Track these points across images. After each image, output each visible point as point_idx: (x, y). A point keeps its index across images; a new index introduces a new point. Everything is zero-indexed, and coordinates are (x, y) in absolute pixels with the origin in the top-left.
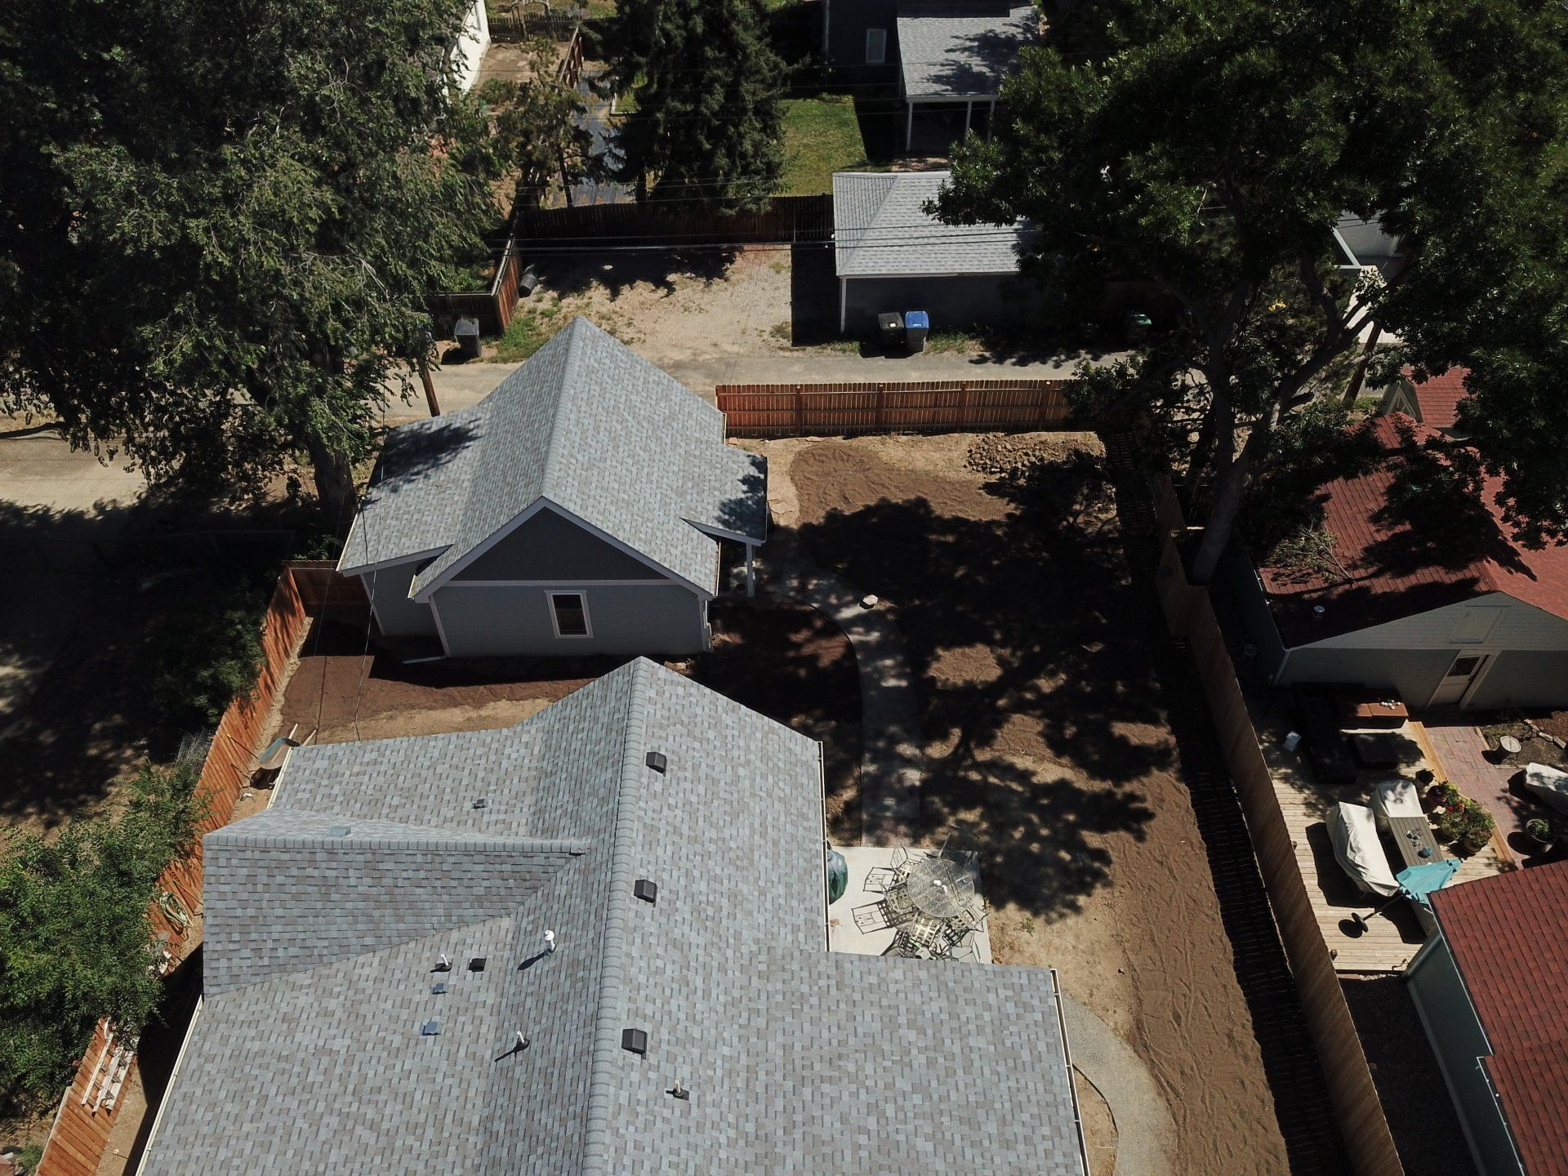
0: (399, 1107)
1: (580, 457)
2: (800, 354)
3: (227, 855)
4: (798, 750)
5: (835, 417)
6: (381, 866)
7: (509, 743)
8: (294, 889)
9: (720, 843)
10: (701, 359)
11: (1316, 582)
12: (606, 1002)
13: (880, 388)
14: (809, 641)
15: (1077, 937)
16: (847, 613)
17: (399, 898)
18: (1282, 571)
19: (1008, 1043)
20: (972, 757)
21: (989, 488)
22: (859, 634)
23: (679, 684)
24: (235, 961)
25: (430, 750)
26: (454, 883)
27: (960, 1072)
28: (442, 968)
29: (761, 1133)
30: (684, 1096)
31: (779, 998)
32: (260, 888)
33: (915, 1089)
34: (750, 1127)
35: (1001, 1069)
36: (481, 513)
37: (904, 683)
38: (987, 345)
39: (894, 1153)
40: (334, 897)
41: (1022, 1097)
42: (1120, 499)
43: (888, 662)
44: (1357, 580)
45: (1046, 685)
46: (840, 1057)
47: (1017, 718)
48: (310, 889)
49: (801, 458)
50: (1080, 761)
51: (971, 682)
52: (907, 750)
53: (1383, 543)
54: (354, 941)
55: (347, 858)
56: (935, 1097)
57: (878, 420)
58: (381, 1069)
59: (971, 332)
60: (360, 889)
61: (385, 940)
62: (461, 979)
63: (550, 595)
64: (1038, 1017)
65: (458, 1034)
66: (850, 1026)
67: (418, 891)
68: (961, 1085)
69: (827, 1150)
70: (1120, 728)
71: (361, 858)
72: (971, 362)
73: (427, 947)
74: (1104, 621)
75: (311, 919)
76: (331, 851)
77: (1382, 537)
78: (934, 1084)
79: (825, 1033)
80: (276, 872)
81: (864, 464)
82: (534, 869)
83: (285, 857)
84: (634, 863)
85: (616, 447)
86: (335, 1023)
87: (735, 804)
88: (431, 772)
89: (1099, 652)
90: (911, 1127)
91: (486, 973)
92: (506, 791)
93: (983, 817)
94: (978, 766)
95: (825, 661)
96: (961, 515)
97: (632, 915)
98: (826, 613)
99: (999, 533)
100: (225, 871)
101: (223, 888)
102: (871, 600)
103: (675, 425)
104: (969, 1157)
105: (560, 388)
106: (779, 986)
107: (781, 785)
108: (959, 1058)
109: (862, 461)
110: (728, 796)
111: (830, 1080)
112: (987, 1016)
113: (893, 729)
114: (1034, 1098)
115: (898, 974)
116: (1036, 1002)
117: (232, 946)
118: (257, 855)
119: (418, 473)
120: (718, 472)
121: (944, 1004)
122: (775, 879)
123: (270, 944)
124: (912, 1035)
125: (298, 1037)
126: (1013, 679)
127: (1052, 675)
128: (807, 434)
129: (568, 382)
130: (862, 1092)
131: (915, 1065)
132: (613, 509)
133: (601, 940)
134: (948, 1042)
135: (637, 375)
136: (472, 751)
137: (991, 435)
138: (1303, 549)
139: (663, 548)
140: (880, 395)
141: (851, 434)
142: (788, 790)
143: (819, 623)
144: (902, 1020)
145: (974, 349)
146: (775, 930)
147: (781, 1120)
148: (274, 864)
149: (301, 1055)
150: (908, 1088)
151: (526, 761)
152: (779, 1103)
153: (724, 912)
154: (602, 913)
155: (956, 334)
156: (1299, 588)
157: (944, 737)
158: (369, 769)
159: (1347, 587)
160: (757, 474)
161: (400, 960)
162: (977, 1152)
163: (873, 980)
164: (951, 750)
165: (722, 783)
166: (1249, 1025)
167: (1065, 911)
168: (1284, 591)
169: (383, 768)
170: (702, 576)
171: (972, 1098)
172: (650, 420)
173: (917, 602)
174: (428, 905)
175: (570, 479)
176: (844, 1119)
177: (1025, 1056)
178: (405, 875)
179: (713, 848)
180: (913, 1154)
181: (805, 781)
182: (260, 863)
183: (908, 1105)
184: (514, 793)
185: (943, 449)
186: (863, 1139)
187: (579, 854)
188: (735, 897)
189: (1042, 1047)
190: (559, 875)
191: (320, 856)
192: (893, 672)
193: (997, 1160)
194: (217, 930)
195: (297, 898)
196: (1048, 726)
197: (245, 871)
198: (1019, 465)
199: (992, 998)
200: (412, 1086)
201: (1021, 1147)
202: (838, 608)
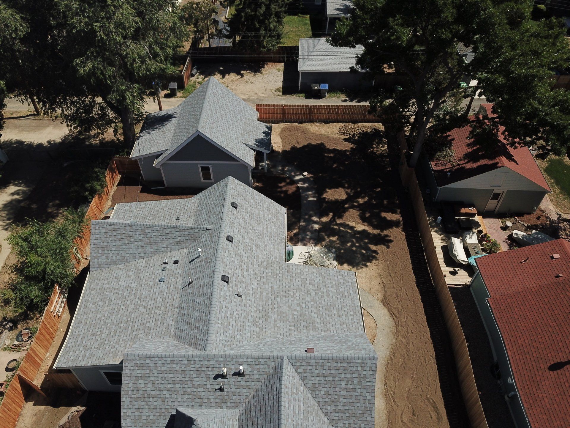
1: (210, 120)
2: (285, 97)
3: (99, 226)
4: (279, 209)
5: (295, 117)
6: (147, 231)
7: (187, 203)
8: (119, 237)
9: (253, 231)
10: (251, 98)
11: (449, 166)
12: (217, 267)
13: (311, 106)
14: (285, 186)
15: (366, 274)
16: (297, 178)
17: (152, 241)
18: (438, 162)
19: (341, 290)
20: (336, 222)
21: (345, 140)
22: (301, 184)
23: (242, 185)
24: (100, 260)
25: (162, 204)
26: (169, 237)
27: (326, 297)
28: (165, 263)
29: (264, 309)
30: (240, 296)
31: (270, 274)
32: (108, 236)
33: (311, 301)
34: (261, 308)
35: (338, 296)
36: (177, 139)
37: (315, 199)
38: (348, 96)
39: (305, 317)
40: (132, 240)
41: (345, 304)
42: (388, 144)
43: (310, 193)
44: (461, 164)
45: (361, 201)
46: (288, 291)
47: (351, 210)
48: (124, 237)
49: (283, 130)
50: (370, 224)
51: (337, 199)
52: (314, 219)
53: (470, 152)
54: (137, 254)
55: (136, 228)
56: (318, 303)
57: (310, 118)
58: (147, 292)
59: (342, 92)
60: (140, 238)
61: (147, 255)
62: (171, 266)
63: (200, 166)
64: (350, 284)
65: (170, 281)
66: (292, 283)
67: (158, 239)
68: (326, 300)
69: (284, 315)
70: (384, 214)
71: (140, 228)
72: (342, 101)
73: (160, 257)
74: (381, 181)
75: (124, 247)
76: (131, 226)
77: (470, 150)
78: (317, 299)
79: (284, 284)
80: (114, 232)
81: (304, 132)
82: (195, 234)
83: (117, 227)
84: (226, 231)
85: (222, 118)
86: (132, 279)
87: (258, 221)
88: (162, 210)
89: (379, 191)
90: (310, 310)
91: (179, 265)
92: (186, 215)
93: (338, 239)
94: (337, 224)
95: (290, 192)
96: (336, 148)
97: (225, 244)
98: (291, 178)
99: (348, 153)
100: (98, 231)
101: (97, 236)
102: (305, 173)
103: (242, 114)
104: (328, 319)
105: (204, 98)
106: (270, 271)
107: (273, 218)
108: (325, 293)
109: (304, 131)
110: (256, 218)
111: (286, 297)
112: (334, 283)
113: (311, 212)
114: (348, 305)
115: (307, 270)
116: (349, 280)
117: (99, 255)
118: (108, 227)
119: (156, 128)
120: (255, 129)
121: (321, 278)
122: (270, 243)
123: (111, 254)
124: (311, 286)
125: (120, 283)
126: (350, 199)
127: (363, 198)
128: (286, 122)
129: (207, 96)
130: (295, 300)
131: (312, 294)
132: (220, 137)
133: (215, 251)
134: (322, 289)
135: (230, 97)
136: (175, 205)
137: (347, 124)
138: (445, 155)
139: (237, 151)
140: (311, 109)
141: (300, 123)
142: (275, 220)
143: (288, 181)
144: (308, 282)
145: (343, 97)
146: (269, 257)
147: (270, 306)
148: (113, 229)
149: (122, 288)
150: (309, 300)
151: (193, 208)
152: (270, 302)
153: (254, 249)
154: (216, 244)
155: (337, 92)
156: (443, 168)
157: (327, 215)
158: (142, 209)
159: (458, 167)
160: (268, 131)
161: (152, 261)
162: (330, 318)
163: (299, 271)
164: (329, 219)
165: (255, 215)
166: (420, 298)
167: (363, 266)
168: (438, 169)
169: (147, 209)
170: (249, 161)
171: (329, 304)
172: (234, 111)
173: (320, 175)
174: (161, 244)
175: (207, 126)
176: (289, 307)
177: (346, 294)
178: (154, 234)
179: (251, 231)
180: (311, 317)
181: (281, 218)
182: (109, 229)
183: (309, 304)
184: (189, 216)
185: (331, 128)
186: (295, 313)
187: (209, 230)
188: (257, 245)
189: (351, 292)
190: (203, 236)
191: (128, 227)
192: (312, 196)
193: (336, 320)
194: (94, 249)
195: (120, 240)
196: (360, 213)
197: (104, 231)
198: (356, 133)
199: (336, 278)
200: (157, 296)
201: (344, 317)
202: (294, 176)
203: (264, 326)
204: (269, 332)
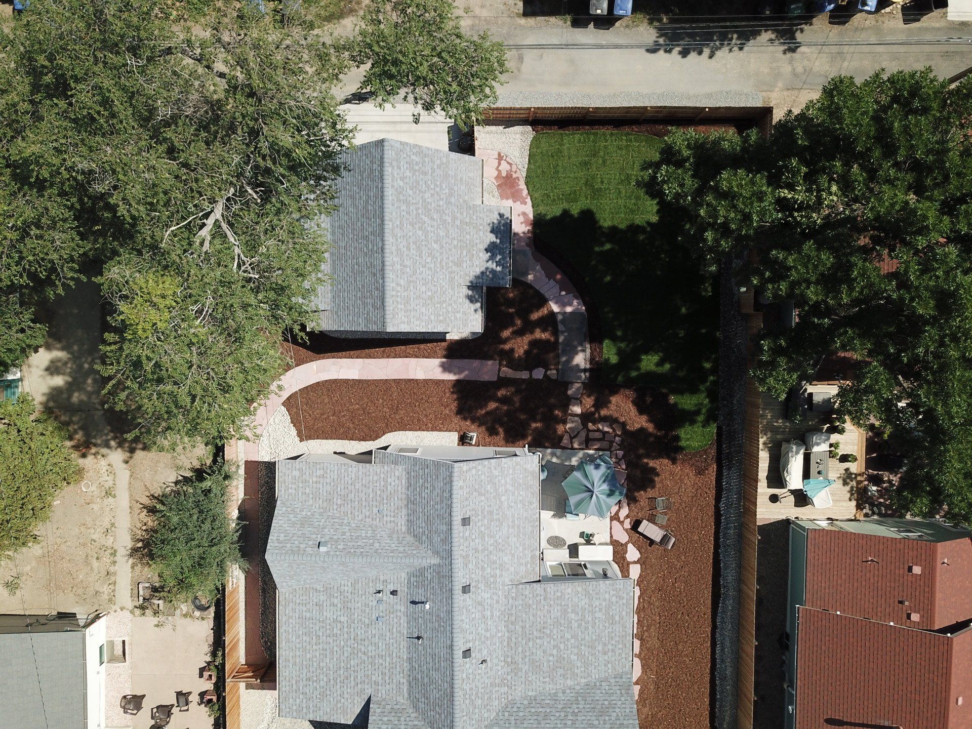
0: (373, 648)
1: (402, 282)
8: (310, 568)
9: (495, 544)
19: (611, 614)
23: (473, 467)
24: (289, 583)
27: (590, 628)
28: (379, 592)
29: (513, 661)
30: (485, 662)
31: (520, 607)
32: (295, 568)
33: (573, 638)
34: (509, 660)
35: (607, 625)
39: (562, 662)
41: (615, 634)
46: (543, 628)
48: (316, 568)
56: (580, 639)
58: (363, 632)
64: (625, 601)
65: (391, 622)
66: (548, 616)
68: (591, 633)
69: (538, 664)
73: (371, 581)
75: (319, 574)
78: (580, 634)
79: (538, 619)
80: (301, 565)
84: (461, 578)
87: (501, 518)
88: (353, 487)
90: (569, 652)
92: (392, 504)
97: (462, 602)
104: (590, 659)
106: (521, 602)
108: (591, 623)
111: (540, 638)
112: (604, 604)
114: (619, 634)
115: (569, 590)
116: (625, 595)
117: (287, 580)
121: (587, 601)
123: (303, 579)
124: (573, 616)
130: (552, 640)
131: (573, 627)
133: (450, 614)
134: (587, 616)
144: (570, 610)
146: (518, 570)
147: (521, 656)
148: (299, 563)
150: (570, 637)
151: (400, 488)
152: (520, 649)
154: (449, 601)
161: (360, 585)
162: (593, 657)
163: (559, 594)
169: (328, 481)
171: (594, 638)
176: (544, 652)
177: (617, 618)
180: (569, 661)
181: (532, 483)
183: (570, 644)
184: (396, 506)
186: (551, 658)
188: (501, 566)
189: (624, 613)
193: (601, 659)
195: (312, 570)
199: (607, 596)
200: (377, 640)
203: (513, 683)
204: (520, 689)
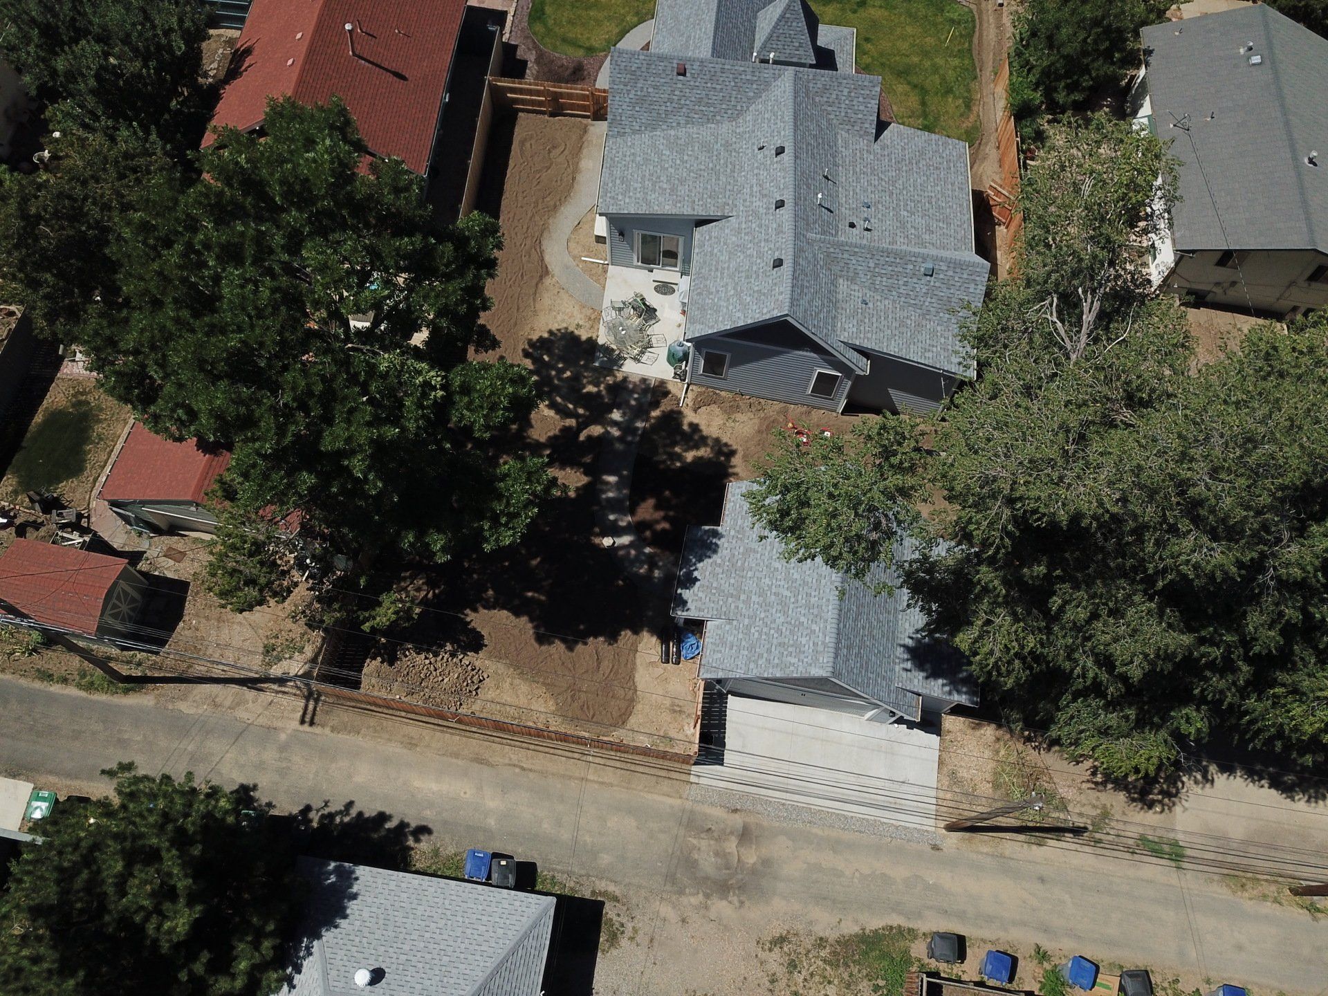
14: (657, 522)
16: (625, 540)
20: (577, 422)
22: (623, 521)
37: (605, 477)
43: (610, 495)
47: (542, 440)
51: (561, 469)
52: (615, 432)
88: (894, 333)
92: (852, 305)
94: (576, 416)
95: (651, 502)
97: (786, 194)
136: (873, 336)
143: (648, 533)
157: (589, 438)
164: (588, 429)
184: (848, 303)
192: (609, 487)
196: (526, 432)
202: (631, 545)
